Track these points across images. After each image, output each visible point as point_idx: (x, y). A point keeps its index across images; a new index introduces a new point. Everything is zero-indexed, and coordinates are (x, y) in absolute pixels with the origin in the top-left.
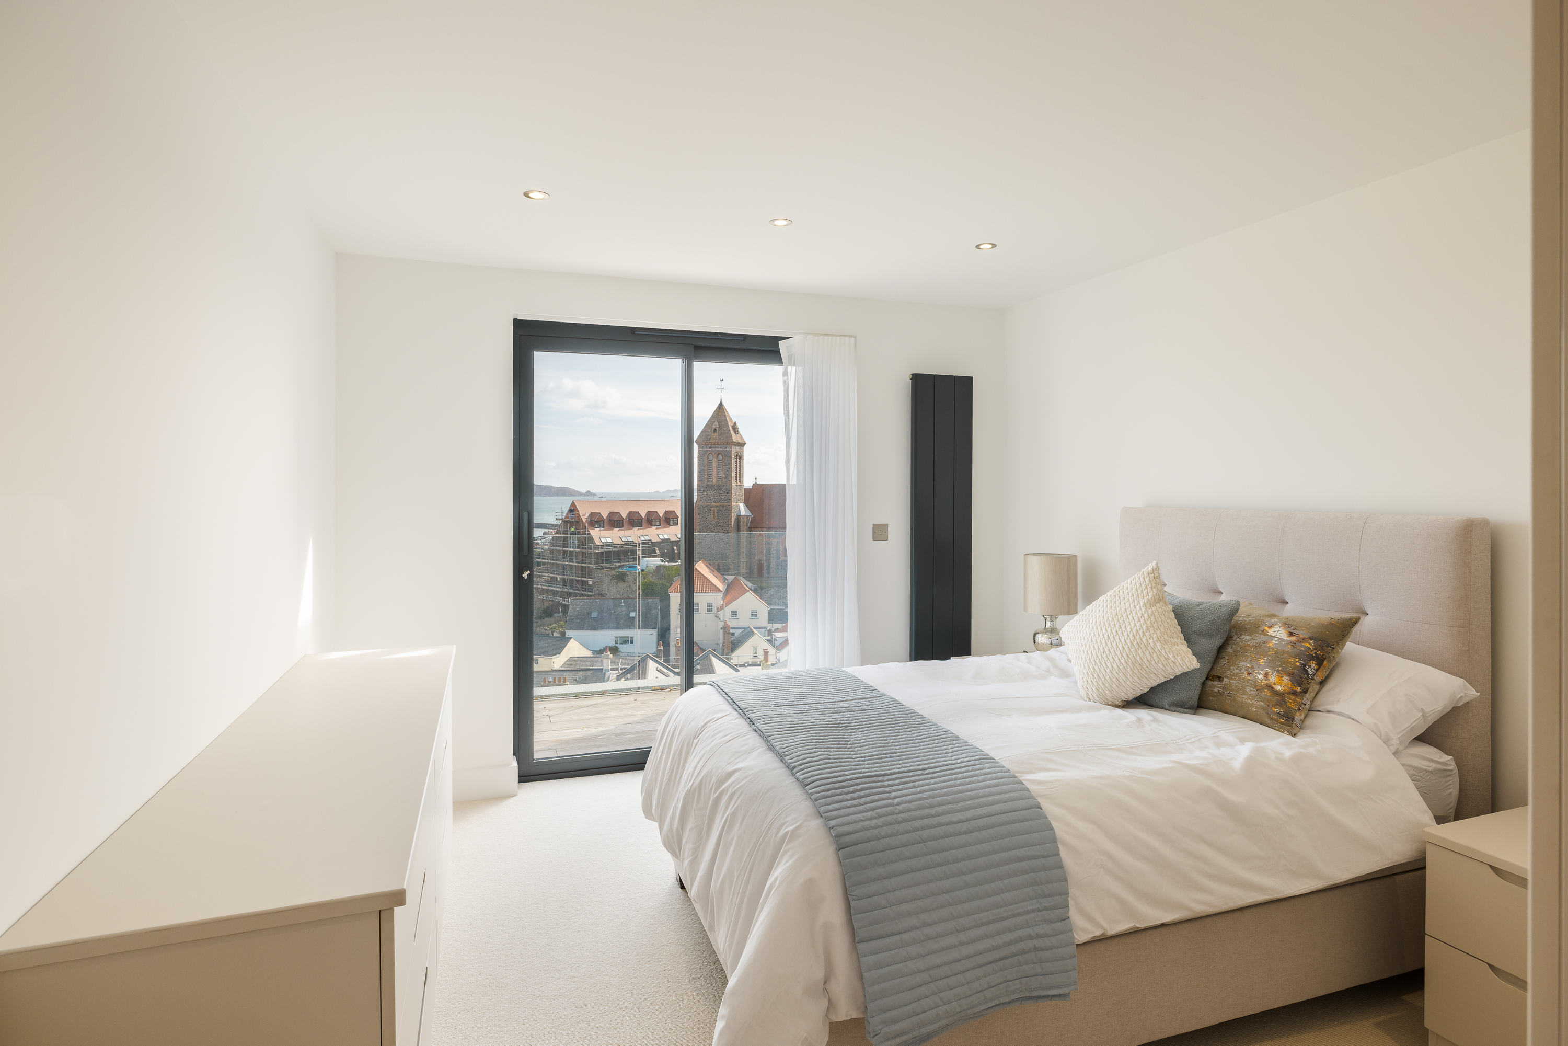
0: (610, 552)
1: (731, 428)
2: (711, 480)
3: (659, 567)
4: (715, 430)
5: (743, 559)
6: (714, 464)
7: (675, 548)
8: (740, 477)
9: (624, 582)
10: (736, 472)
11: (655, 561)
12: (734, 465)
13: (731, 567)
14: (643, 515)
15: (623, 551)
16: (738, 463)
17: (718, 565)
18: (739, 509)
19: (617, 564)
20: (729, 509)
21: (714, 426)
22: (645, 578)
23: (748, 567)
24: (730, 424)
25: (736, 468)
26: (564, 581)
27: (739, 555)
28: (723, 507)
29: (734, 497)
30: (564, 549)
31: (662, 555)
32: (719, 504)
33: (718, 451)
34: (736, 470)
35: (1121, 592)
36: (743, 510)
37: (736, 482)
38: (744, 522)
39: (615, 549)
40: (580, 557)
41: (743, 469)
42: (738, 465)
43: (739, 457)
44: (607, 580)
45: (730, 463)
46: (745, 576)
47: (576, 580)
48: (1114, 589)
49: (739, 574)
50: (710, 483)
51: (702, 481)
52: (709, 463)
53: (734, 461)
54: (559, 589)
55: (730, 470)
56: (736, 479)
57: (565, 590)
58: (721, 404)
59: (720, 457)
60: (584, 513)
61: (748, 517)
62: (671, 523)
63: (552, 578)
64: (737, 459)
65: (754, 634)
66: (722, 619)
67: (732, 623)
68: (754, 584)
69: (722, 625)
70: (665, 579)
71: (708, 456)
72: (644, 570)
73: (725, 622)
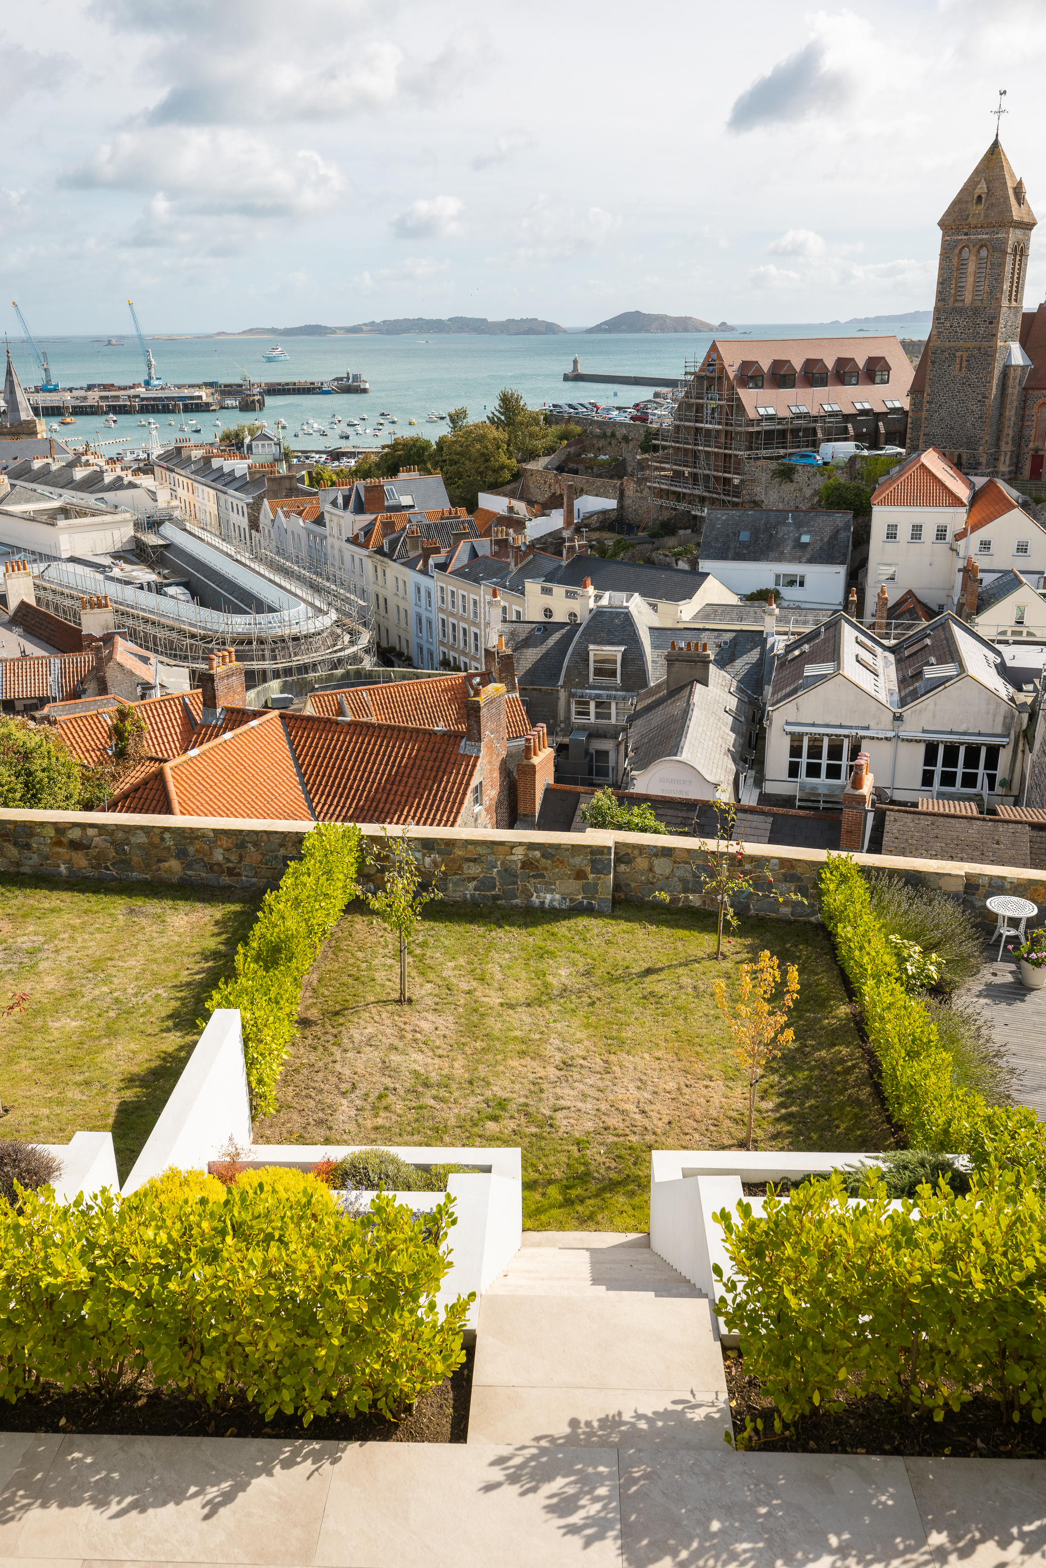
0: (772, 431)
1: (1011, 192)
2: (961, 297)
3: (853, 459)
4: (980, 198)
5: (1007, 447)
6: (971, 267)
7: (881, 424)
8: (1017, 292)
9: (792, 481)
10: (1012, 283)
11: (845, 449)
12: (1008, 268)
13: (983, 460)
14: (830, 364)
15: (792, 430)
16: (1017, 262)
17: (960, 456)
18: (1010, 354)
19: (782, 452)
20: (989, 354)
21: (978, 191)
22: (829, 478)
23: (1015, 460)
24: (1010, 185)
25: (1013, 274)
26: (695, 476)
27: (998, 439)
28: (979, 349)
29: (1002, 329)
30: (698, 425)
31: (858, 437)
32: (970, 344)
33: (981, 240)
34: (1012, 278)
36: (1018, 357)
37: (1010, 300)
38: (1015, 379)
39: (779, 427)
40: (722, 440)
41: (1024, 275)
42: (1017, 267)
43: (1021, 252)
44: (764, 477)
45: (1002, 265)
46: (1007, 477)
47: (715, 477)
49: (994, 474)
50: (960, 305)
51: (943, 300)
52: (963, 263)
53: (1009, 259)
54: (687, 491)
55: (999, 279)
56: (1010, 296)
57: (697, 492)
58: (996, 145)
59: (984, 253)
60: (732, 363)
61: (1024, 368)
62: (878, 379)
63: (675, 471)
64: (1015, 255)
65: (1020, 583)
66: (961, 555)
67: (981, 562)
68: (1023, 493)
69: (961, 564)
70: (862, 479)
71: (960, 251)
72: (826, 464)
73: (969, 560)
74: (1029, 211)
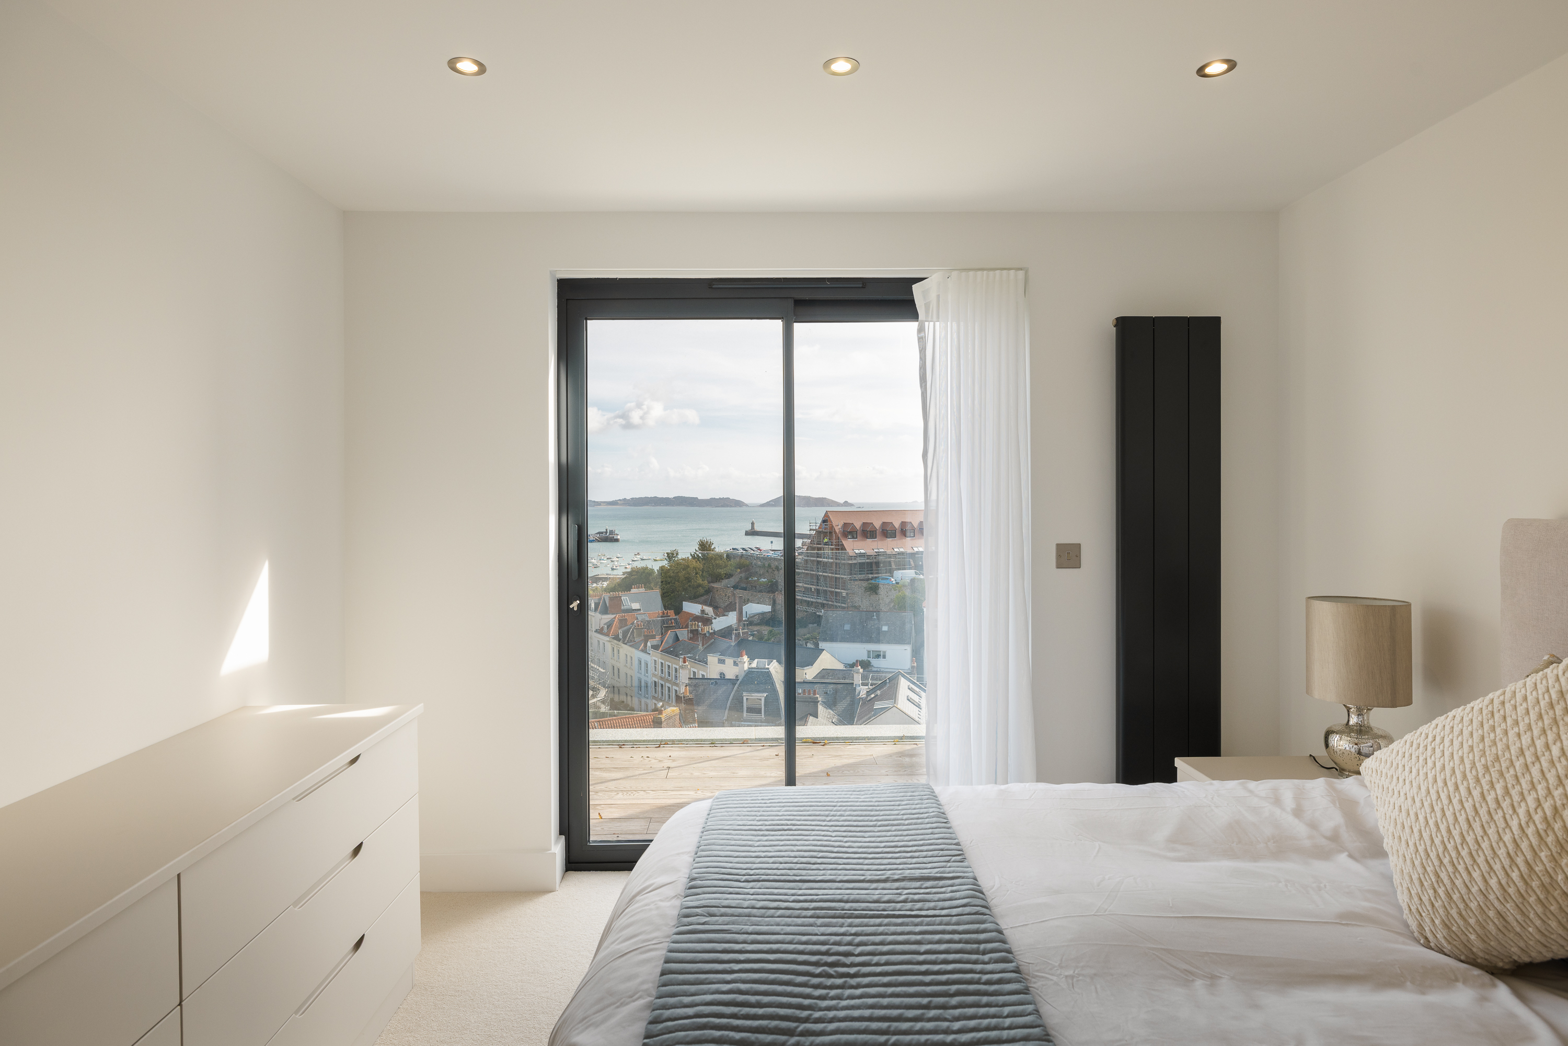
0: (863, 564)
3: (913, 580)
9: (877, 594)
11: (909, 574)
15: (876, 563)
19: (870, 576)
22: (899, 592)
26: (818, 591)
31: (917, 567)
35: (1507, 705)
39: (868, 561)
47: (830, 591)
48: (1491, 696)
54: (814, 600)
57: (819, 601)
60: (837, 523)
63: (805, 588)
70: (919, 593)
72: (897, 583)
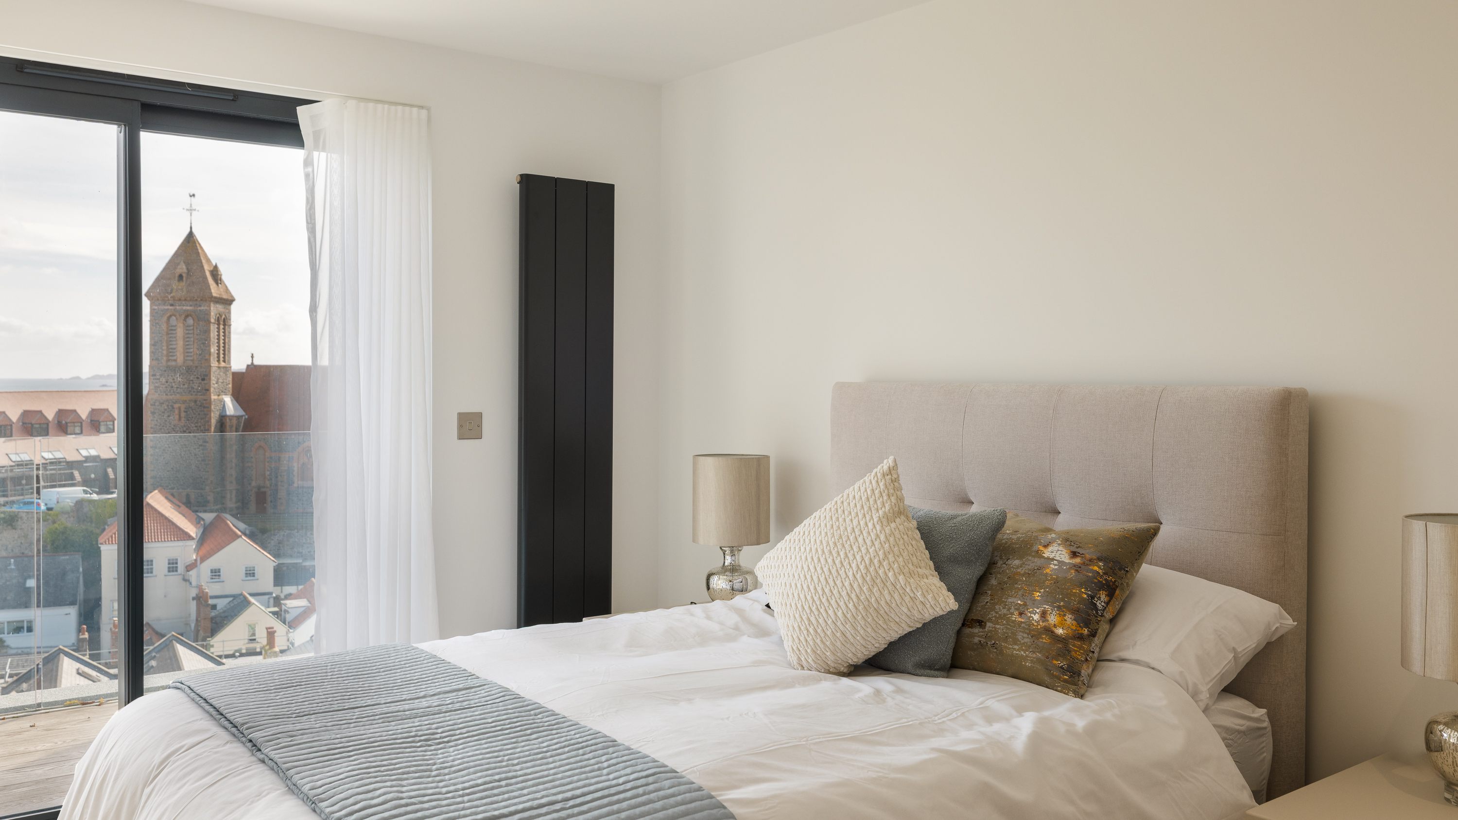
1: (208, 273)
2: (175, 358)
3: (80, 503)
4: (181, 277)
5: (231, 486)
6: (180, 332)
7: (106, 470)
8: (224, 354)
9: (15, 529)
10: (219, 346)
11: (71, 494)
12: (213, 334)
13: (211, 498)
14: (50, 416)
15: (12, 479)
16: (222, 331)
17: (188, 496)
18: (224, 405)
19: (2, 500)
20: (204, 406)
21: (178, 270)
22: (54, 522)
23: (240, 497)
24: (206, 268)
25: (219, 339)
27: (223, 479)
28: (195, 401)
29: (214, 386)
31: (86, 482)
32: (189, 397)
33: (188, 310)
34: (219, 343)
36: (231, 408)
37: (218, 361)
38: (231, 425)
41: (229, 341)
42: (222, 334)
43: (224, 322)
45: (207, 331)
46: (234, 513)
49: (224, 510)
50: (173, 363)
51: (157, 359)
52: (172, 330)
53: (213, 328)
55: (205, 343)
56: (218, 357)
58: (191, 235)
59: (190, 321)
61: (238, 418)
62: (103, 429)
64: (219, 324)
65: (248, 604)
66: (194, 583)
67: (212, 589)
68: (249, 525)
69: (194, 592)
70: (91, 522)
71: (169, 318)
72: (49, 509)
73: (199, 587)
74: (227, 290)
